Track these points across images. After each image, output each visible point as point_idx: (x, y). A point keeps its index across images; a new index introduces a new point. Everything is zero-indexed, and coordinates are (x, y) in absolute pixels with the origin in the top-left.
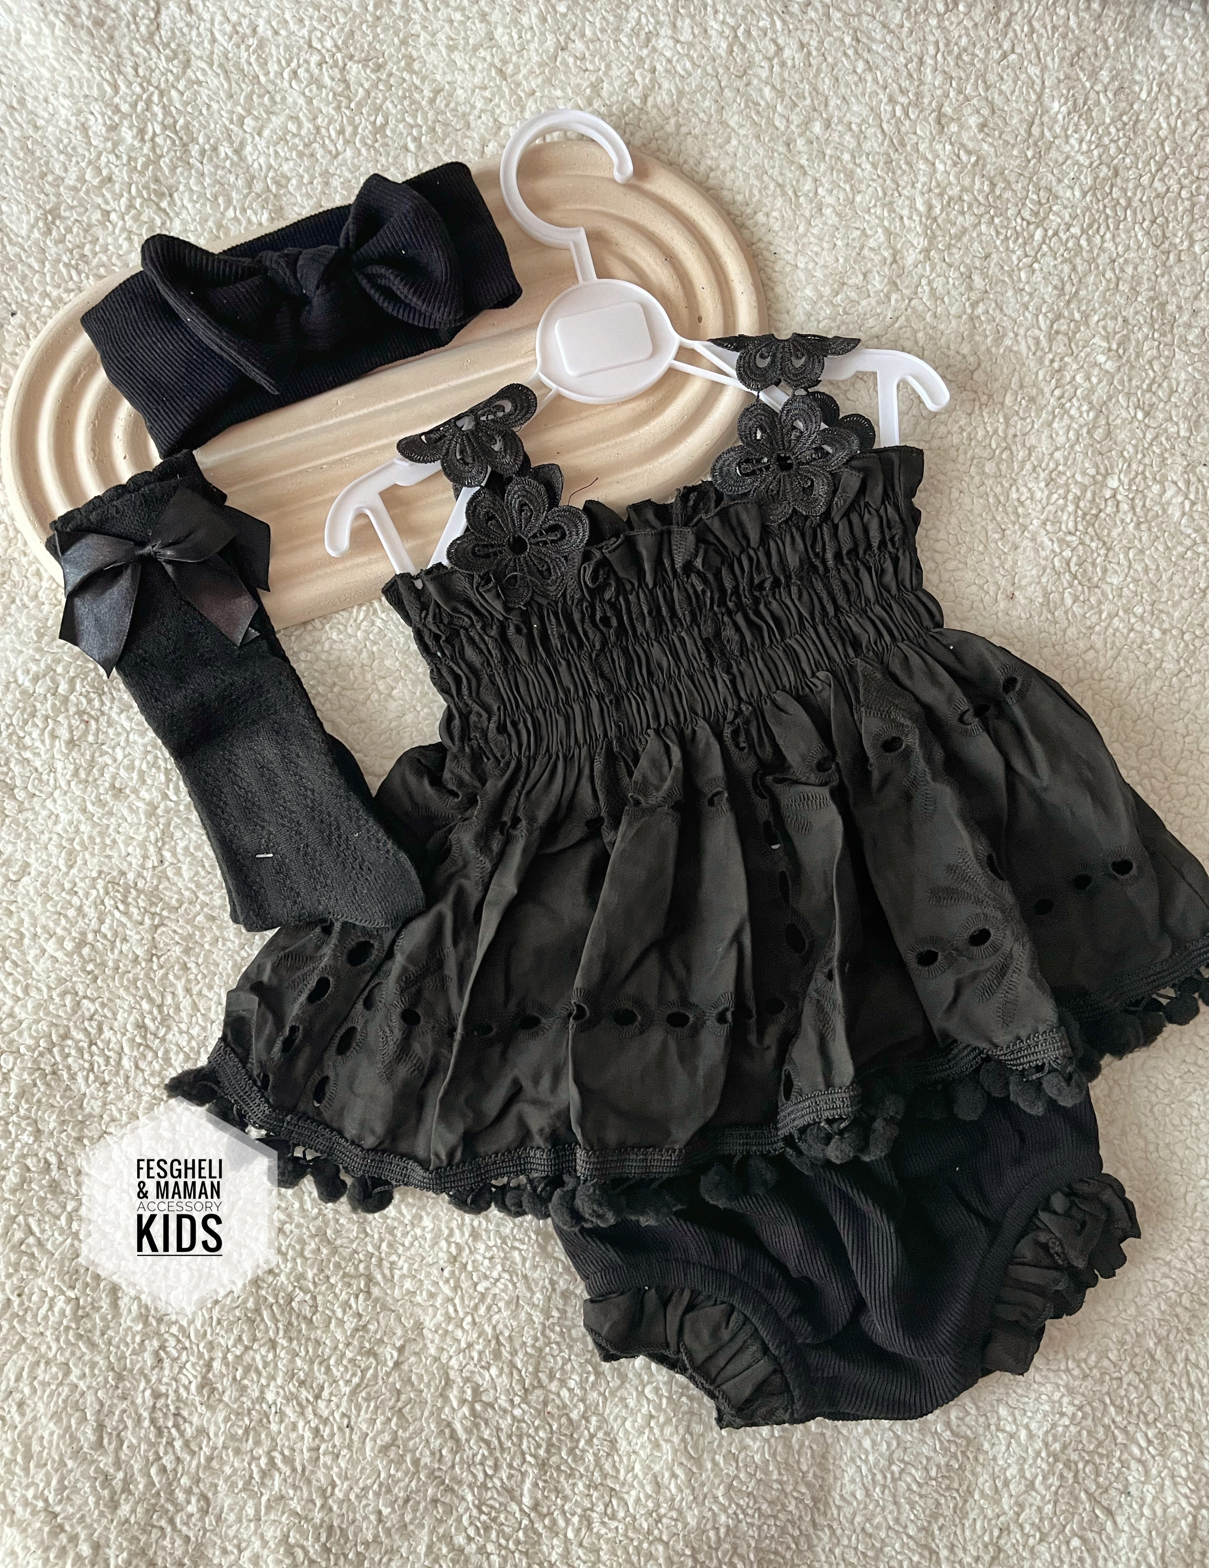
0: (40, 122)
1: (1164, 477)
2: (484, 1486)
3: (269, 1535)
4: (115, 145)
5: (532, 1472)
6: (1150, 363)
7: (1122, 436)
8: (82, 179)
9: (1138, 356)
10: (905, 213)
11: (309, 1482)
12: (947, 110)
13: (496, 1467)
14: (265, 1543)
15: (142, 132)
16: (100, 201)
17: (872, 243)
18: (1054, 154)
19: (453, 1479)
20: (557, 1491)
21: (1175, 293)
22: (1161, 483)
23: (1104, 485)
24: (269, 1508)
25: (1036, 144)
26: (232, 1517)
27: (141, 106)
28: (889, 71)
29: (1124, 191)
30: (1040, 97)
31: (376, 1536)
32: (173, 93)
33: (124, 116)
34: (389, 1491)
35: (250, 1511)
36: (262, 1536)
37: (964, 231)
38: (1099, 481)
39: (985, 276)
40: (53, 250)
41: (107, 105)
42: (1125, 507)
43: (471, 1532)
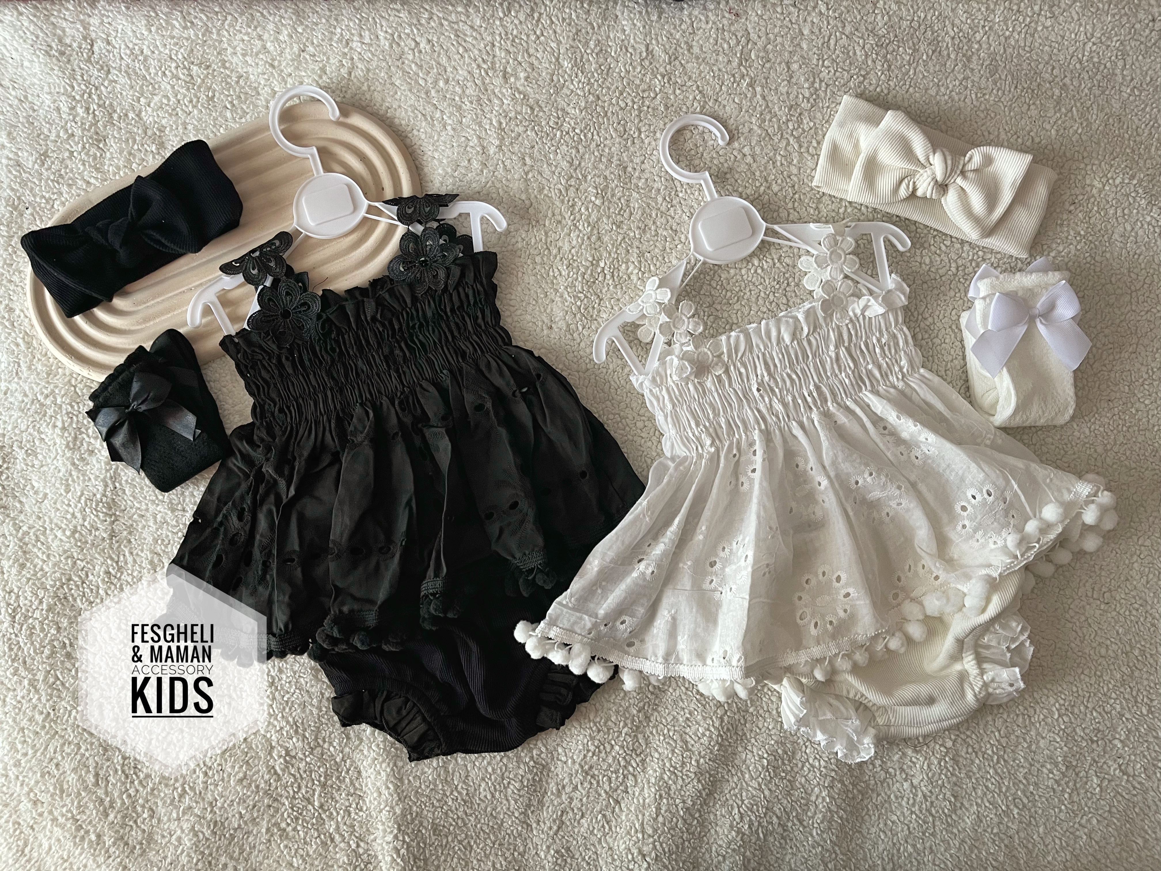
0: (36, 108)
1: (628, 260)
2: (294, 797)
3: (184, 827)
4: (74, 118)
5: (318, 790)
6: (619, 199)
7: (606, 239)
8: (58, 136)
9: (613, 195)
10: (487, 127)
11: (203, 799)
12: (509, 70)
13: (299, 788)
14: (183, 831)
15: (88, 109)
16: (68, 147)
17: (471, 144)
18: (565, 90)
19: (277, 794)
20: (332, 799)
21: (632, 161)
22: (627, 263)
23: (598, 265)
24: (184, 813)
25: (555, 86)
26: (165, 819)
27: (86, 96)
28: (476, 52)
29: (603, 107)
30: (557, 59)
31: (239, 825)
32: (102, 88)
33: (78, 102)
34: (244, 802)
35: (174, 815)
36: (181, 828)
37: (519, 135)
38: (595, 263)
39: (531, 157)
40: (45, 173)
41: (69, 97)
42: (608, 277)
43: (289, 821)
